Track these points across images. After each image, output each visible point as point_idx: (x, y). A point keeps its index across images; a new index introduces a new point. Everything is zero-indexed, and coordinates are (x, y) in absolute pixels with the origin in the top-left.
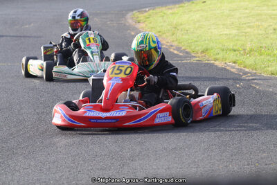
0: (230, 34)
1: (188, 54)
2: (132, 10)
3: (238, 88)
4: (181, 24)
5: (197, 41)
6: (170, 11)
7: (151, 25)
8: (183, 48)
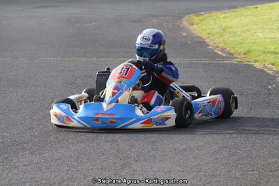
0: (274, 38)
1: (231, 55)
2: (189, 14)
3: (270, 89)
4: (230, 28)
5: (241, 43)
6: (223, 15)
7: (203, 28)
8: (228, 49)
